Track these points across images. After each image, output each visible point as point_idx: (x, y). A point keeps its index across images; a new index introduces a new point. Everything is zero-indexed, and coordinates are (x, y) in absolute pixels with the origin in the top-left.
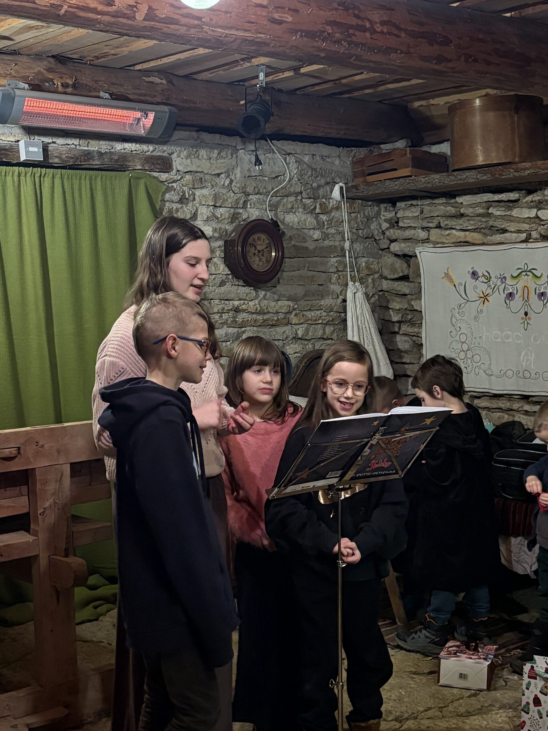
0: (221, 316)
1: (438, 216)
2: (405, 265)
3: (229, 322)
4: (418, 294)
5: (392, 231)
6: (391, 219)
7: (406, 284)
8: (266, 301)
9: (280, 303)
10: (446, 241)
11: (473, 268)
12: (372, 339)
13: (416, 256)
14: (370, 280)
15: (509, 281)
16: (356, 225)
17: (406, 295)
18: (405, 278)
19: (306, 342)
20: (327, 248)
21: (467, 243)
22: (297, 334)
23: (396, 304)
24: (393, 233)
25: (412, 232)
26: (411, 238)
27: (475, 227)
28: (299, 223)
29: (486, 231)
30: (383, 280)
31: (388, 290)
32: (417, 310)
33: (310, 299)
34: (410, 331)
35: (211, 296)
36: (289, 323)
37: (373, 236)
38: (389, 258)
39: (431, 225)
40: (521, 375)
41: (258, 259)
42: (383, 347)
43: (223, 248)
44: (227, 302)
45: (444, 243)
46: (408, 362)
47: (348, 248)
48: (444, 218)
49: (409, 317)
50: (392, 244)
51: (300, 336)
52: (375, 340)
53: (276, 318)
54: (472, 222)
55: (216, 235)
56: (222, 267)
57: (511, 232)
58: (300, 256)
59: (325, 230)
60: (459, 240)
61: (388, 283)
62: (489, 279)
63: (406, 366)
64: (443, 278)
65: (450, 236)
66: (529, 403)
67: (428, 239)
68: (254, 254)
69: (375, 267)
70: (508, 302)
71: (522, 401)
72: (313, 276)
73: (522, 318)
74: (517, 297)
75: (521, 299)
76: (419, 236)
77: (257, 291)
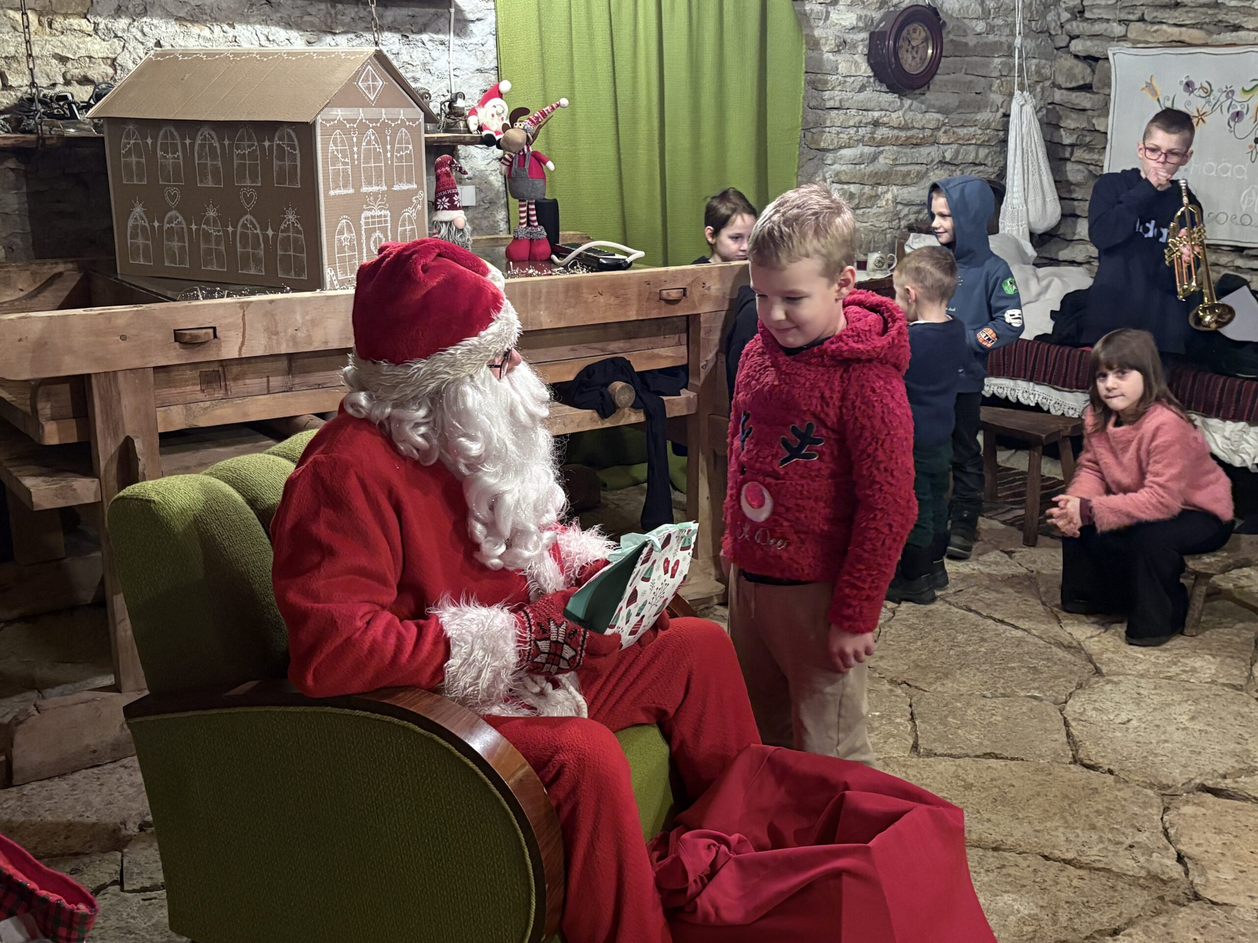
0: (857, 131)
1: (1142, 5)
2: (1089, 70)
3: (866, 139)
4: (1104, 110)
5: (1074, 23)
6: (1075, 7)
7: (1088, 95)
8: (911, 113)
9: (928, 115)
10: (1150, 39)
11: (1188, 77)
12: (1039, 167)
13: (1107, 59)
14: (1038, 89)
15: (1238, 96)
16: (1029, 15)
17: (1084, 110)
18: (1086, 88)
19: (954, 168)
20: (990, 44)
21: (1182, 43)
22: (944, 157)
23: (1071, 122)
24: (1076, 27)
25: (1104, 25)
26: (1101, 35)
27: (1193, 22)
28: (959, 10)
29: (1212, 28)
30: (1056, 89)
31: (1061, 102)
32: (1098, 131)
33: (963, 111)
34: (1087, 157)
35: (847, 105)
36: (935, 142)
37: (1048, 31)
38: (1066, 59)
39: (1131, 17)
40: (1238, 219)
41: (910, 56)
42: (1051, 178)
43: (867, 42)
44: (865, 113)
45: (1147, 42)
46: (1079, 198)
47: (1019, 46)
48: (1150, 9)
49: (1088, 139)
50: (1073, 42)
51: (947, 160)
52: (1043, 168)
53: (921, 136)
54: (1191, 15)
55: (861, 24)
56: (864, 67)
57: (1248, 29)
58: (956, 54)
59: (990, 21)
60: (1170, 39)
61: (1062, 94)
62: (1209, 92)
63: (1076, 203)
64: (1143, 89)
65: (1158, 33)
66: (1242, 257)
67: (1125, 36)
68: (907, 51)
69: (1047, 71)
70: (1232, 124)
71: (1233, 254)
72: (971, 82)
73: (1250, 147)
74: (1246, 118)
75: (1253, 120)
76: (1112, 32)
77: (901, 100)
